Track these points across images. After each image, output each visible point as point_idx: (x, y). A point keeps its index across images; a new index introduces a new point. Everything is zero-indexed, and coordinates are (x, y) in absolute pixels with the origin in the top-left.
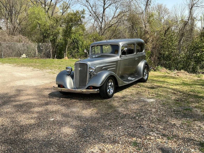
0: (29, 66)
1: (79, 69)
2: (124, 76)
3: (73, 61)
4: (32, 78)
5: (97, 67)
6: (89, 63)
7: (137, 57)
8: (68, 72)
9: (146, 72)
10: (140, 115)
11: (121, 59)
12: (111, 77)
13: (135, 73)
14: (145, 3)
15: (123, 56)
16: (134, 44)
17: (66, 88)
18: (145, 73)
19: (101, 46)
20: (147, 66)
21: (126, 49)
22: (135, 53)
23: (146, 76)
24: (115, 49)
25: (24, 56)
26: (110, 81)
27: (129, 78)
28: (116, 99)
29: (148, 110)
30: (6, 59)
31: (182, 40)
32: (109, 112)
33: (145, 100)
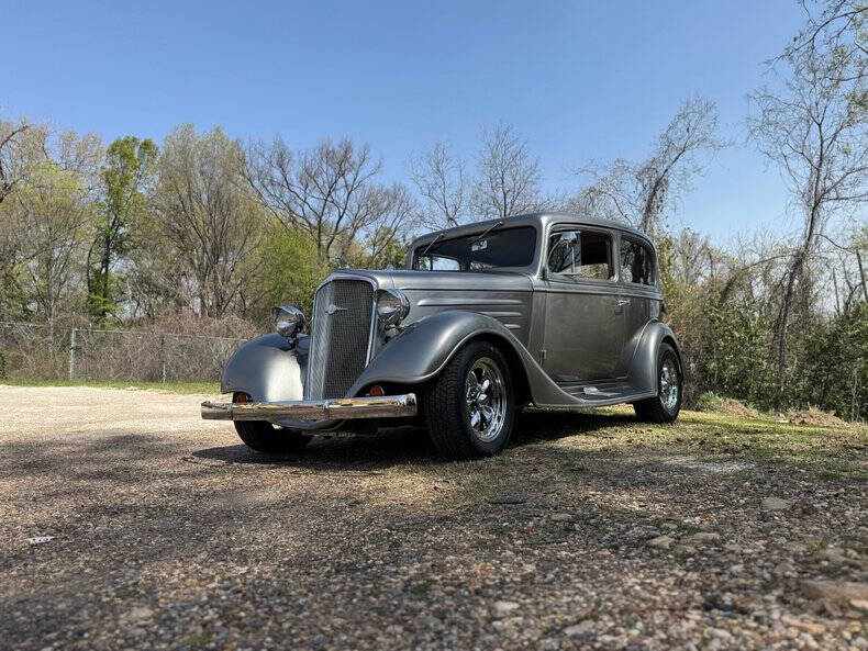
1: (332, 308)
2: (564, 378)
5: (420, 303)
6: (381, 280)
9: (667, 375)
11: (550, 286)
12: (492, 348)
14: (644, 204)
15: (558, 274)
16: (609, 237)
18: (664, 383)
20: (669, 348)
22: (615, 279)
23: (671, 399)
26: (482, 367)
27: (593, 390)
33: (692, 467)
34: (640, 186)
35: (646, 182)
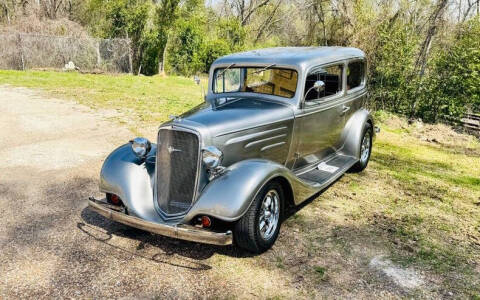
1: (171, 149)
5: (229, 142)
6: (204, 132)
8: (137, 153)
11: (305, 113)
12: (274, 184)
15: (310, 103)
16: (341, 66)
18: (363, 147)
21: (322, 83)
31: (430, 44)
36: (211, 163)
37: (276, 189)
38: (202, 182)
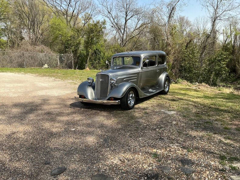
0: (51, 76)
1: (101, 80)
2: (145, 87)
3: (94, 72)
4: (54, 88)
5: (118, 78)
6: (110, 74)
7: (158, 69)
8: (89, 83)
9: (167, 84)
10: (160, 127)
11: (143, 71)
12: (132, 89)
13: (157, 85)
14: (168, 16)
15: (145, 68)
16: (156, 56)
17: (88, 98)
18: (166, 86)
19: (123, 57)
20: (168, 78)
21: (148, 61)
22: (157, 65)
23: (167, 89)
24: (137, 60)
25: (46, 66)
26: (131, 93)
27: (150, 90)
28: (136, 110)
29: (168, 122)
30: (28, 69)
31: (204, 53)
32: (129, 124)
33: (166, 112)
34: (168, 9)
35: (169, 8)
36: (113, 83)
37: (133, 91)
38: (110, 90)
